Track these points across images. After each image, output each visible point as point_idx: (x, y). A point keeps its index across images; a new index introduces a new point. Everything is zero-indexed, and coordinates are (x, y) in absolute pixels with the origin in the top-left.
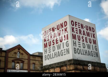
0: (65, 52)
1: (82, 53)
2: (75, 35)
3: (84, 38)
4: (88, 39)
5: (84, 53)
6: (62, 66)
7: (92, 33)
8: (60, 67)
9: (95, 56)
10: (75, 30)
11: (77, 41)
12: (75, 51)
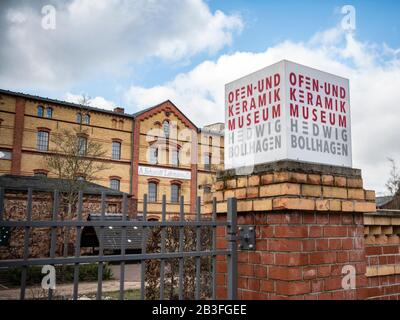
0: (271, 143)
1: (310, 146)
2: (297, 106)
3: (318, 114)
4: (327, 115)
5: (315, 147)
6: (264, 173)
7: (339, 99)
8: (260, 174)
9: (339, 154)
10: (297, 94)
11: (301, 119)
12: (293, 142)
